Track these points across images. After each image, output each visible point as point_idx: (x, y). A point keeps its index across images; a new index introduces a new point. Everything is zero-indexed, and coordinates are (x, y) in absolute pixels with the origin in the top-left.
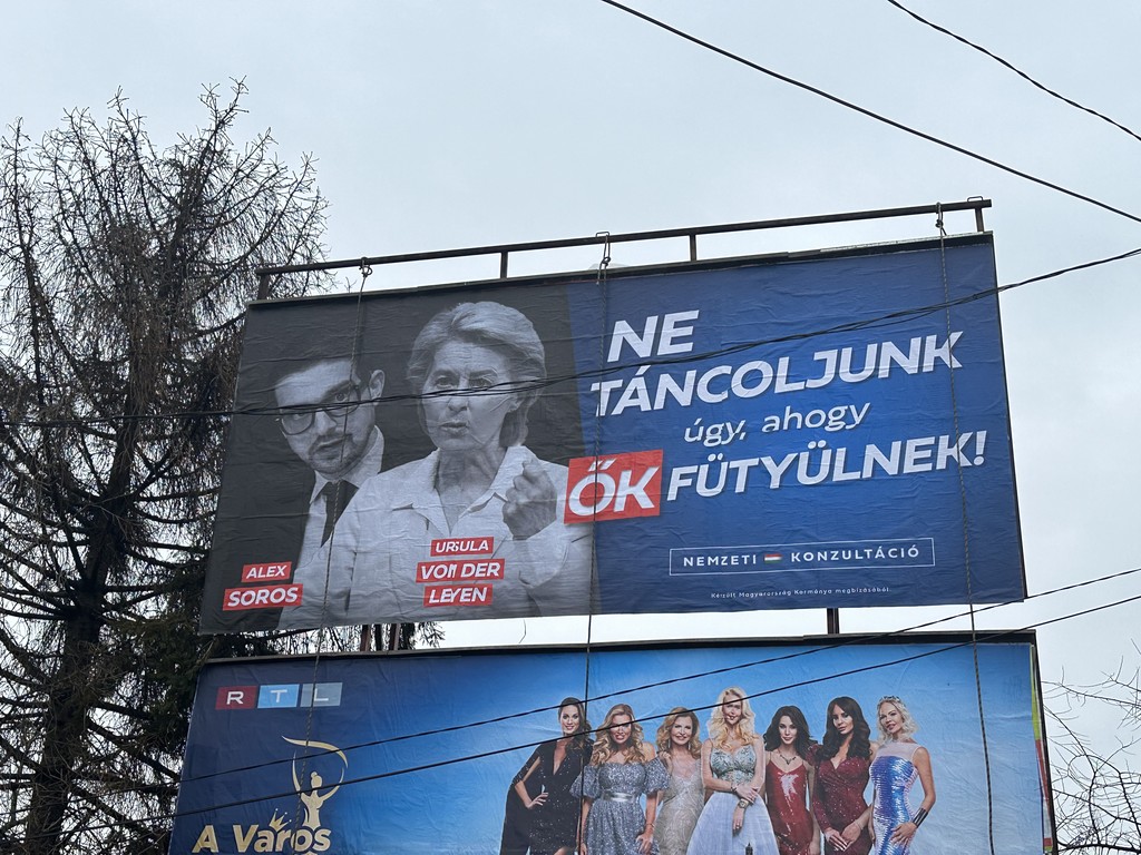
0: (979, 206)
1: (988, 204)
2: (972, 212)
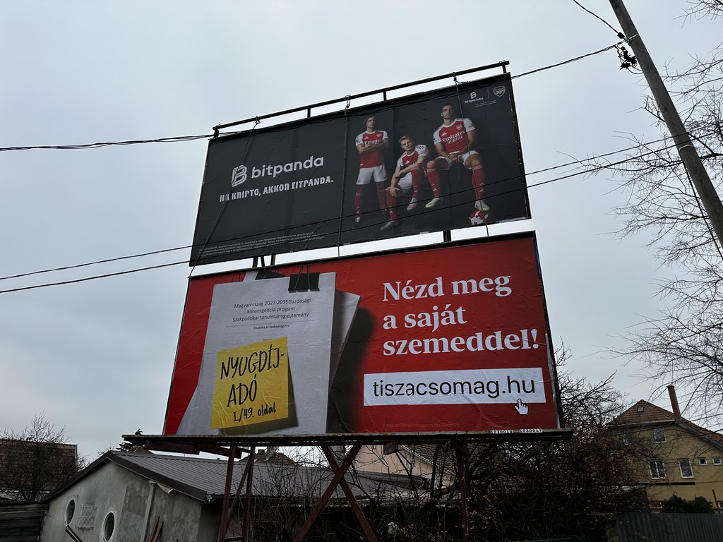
0: (504, 64)
1: (508, 63)
2: (501, 67)
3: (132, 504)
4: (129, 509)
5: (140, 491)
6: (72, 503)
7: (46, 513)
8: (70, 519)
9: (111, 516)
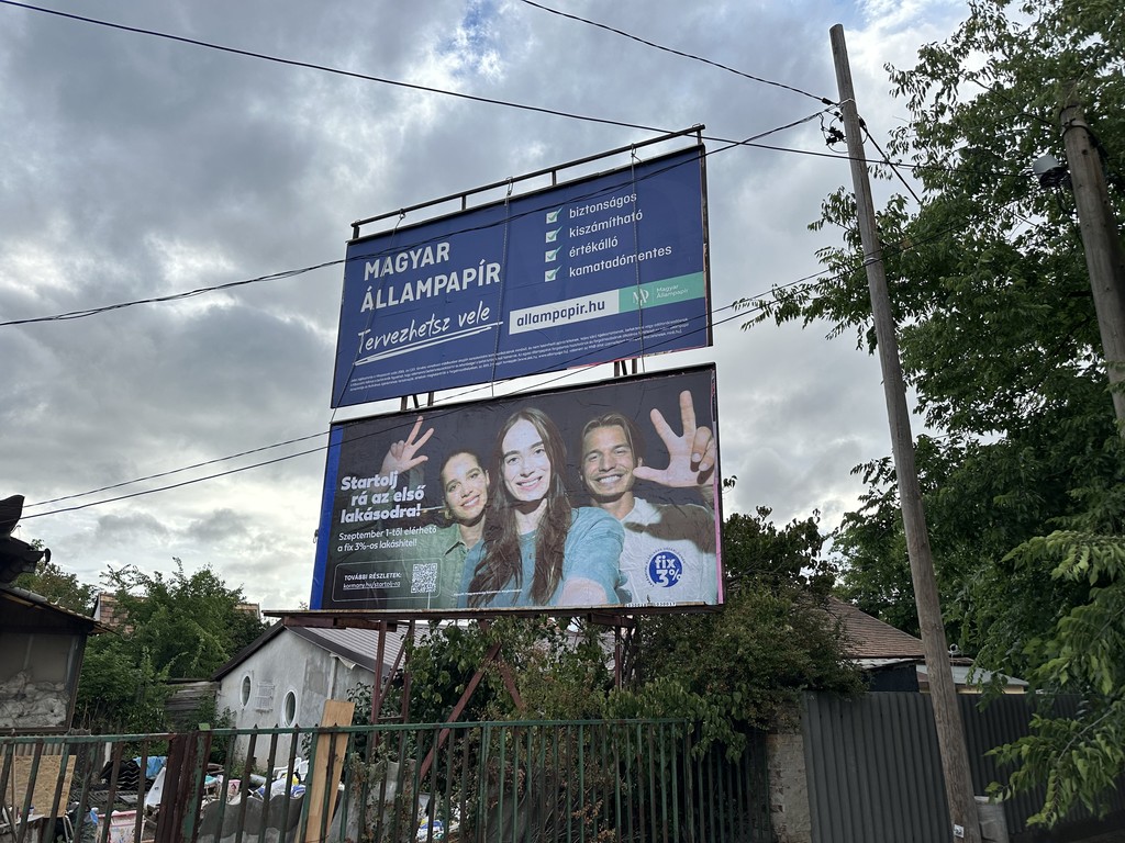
0: (699, 129)
1: (703, 127)
2: (695, 134)
3: (314, 681)
4: (310, 687)
5: (321, 667)
6: (247, 680)
7: (219, 692)
8: (246, 699)
9: (291, 697)
